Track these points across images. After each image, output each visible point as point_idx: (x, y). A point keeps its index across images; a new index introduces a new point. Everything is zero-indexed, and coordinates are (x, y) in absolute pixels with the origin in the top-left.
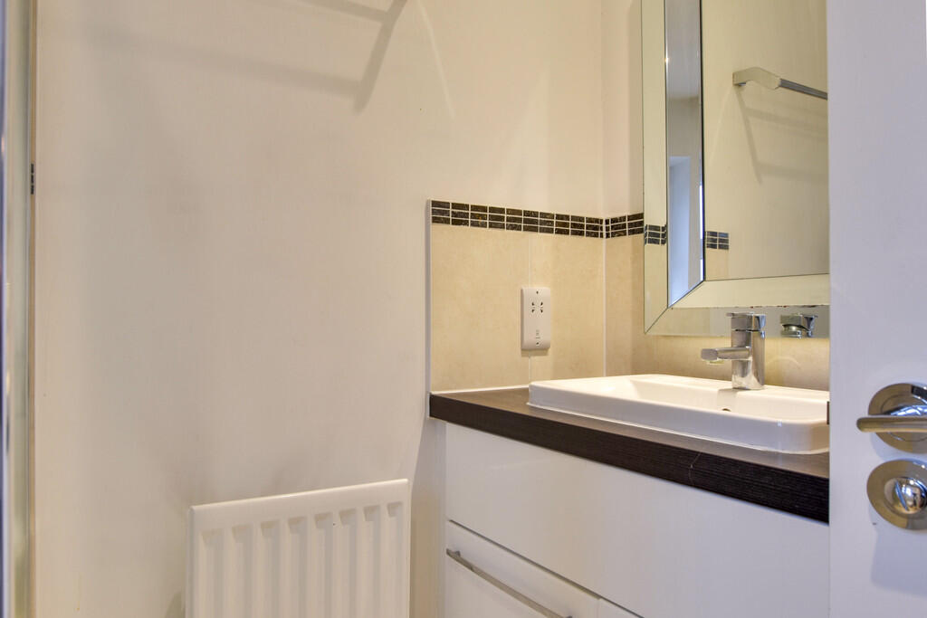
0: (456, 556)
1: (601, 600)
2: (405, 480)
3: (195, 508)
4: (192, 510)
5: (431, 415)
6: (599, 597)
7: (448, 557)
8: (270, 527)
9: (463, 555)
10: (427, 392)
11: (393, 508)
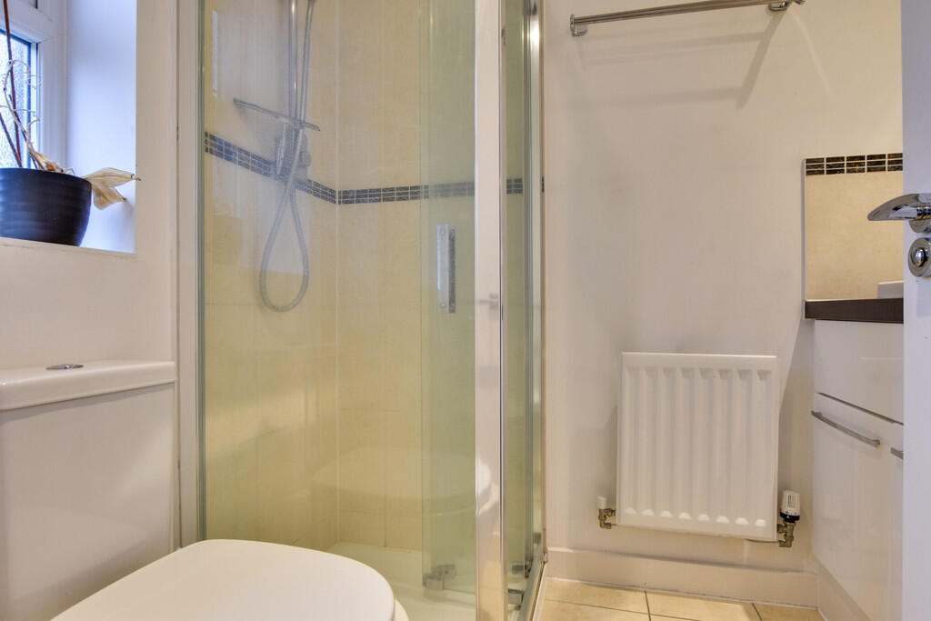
0: (818, 415)
1: (895, 424)
2: (774, 357)
3: (624, 353)
4: (622, 356)
5: (806, 317)
6: (893, 421)
7: (814, 417)
8: (669, 371)
9: (823, 415)
10: (803, 300)
11: (763, 374)
